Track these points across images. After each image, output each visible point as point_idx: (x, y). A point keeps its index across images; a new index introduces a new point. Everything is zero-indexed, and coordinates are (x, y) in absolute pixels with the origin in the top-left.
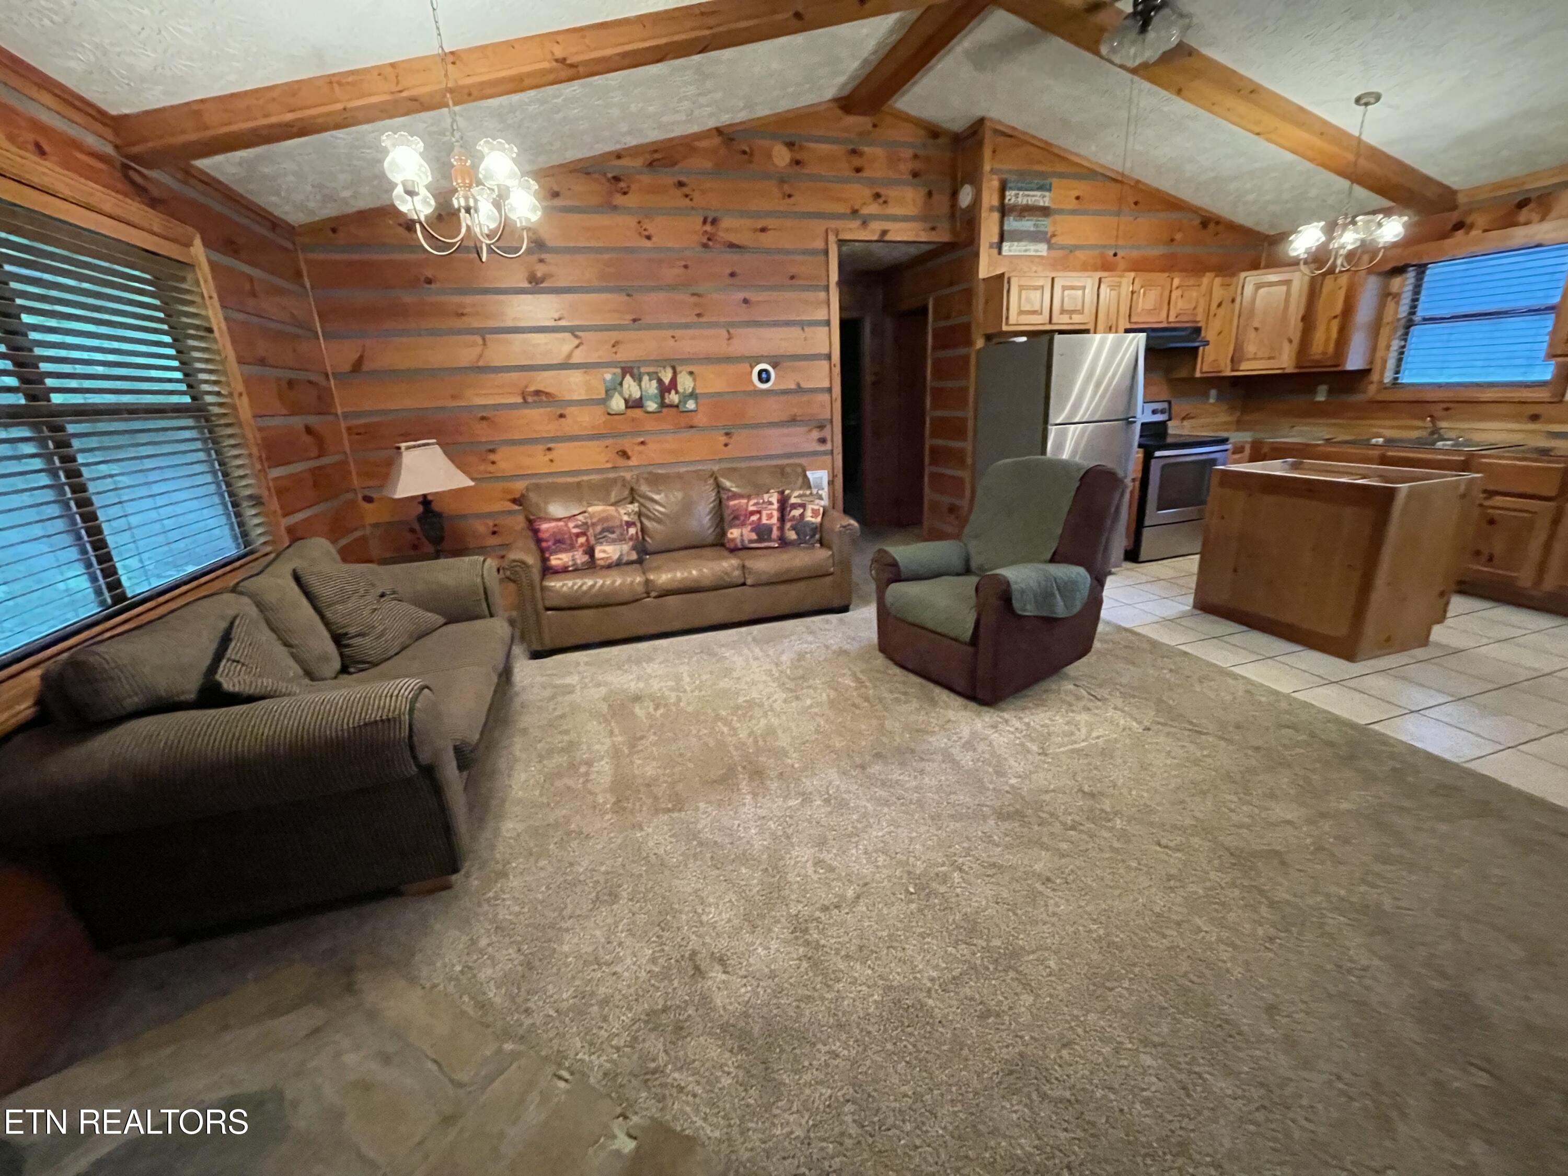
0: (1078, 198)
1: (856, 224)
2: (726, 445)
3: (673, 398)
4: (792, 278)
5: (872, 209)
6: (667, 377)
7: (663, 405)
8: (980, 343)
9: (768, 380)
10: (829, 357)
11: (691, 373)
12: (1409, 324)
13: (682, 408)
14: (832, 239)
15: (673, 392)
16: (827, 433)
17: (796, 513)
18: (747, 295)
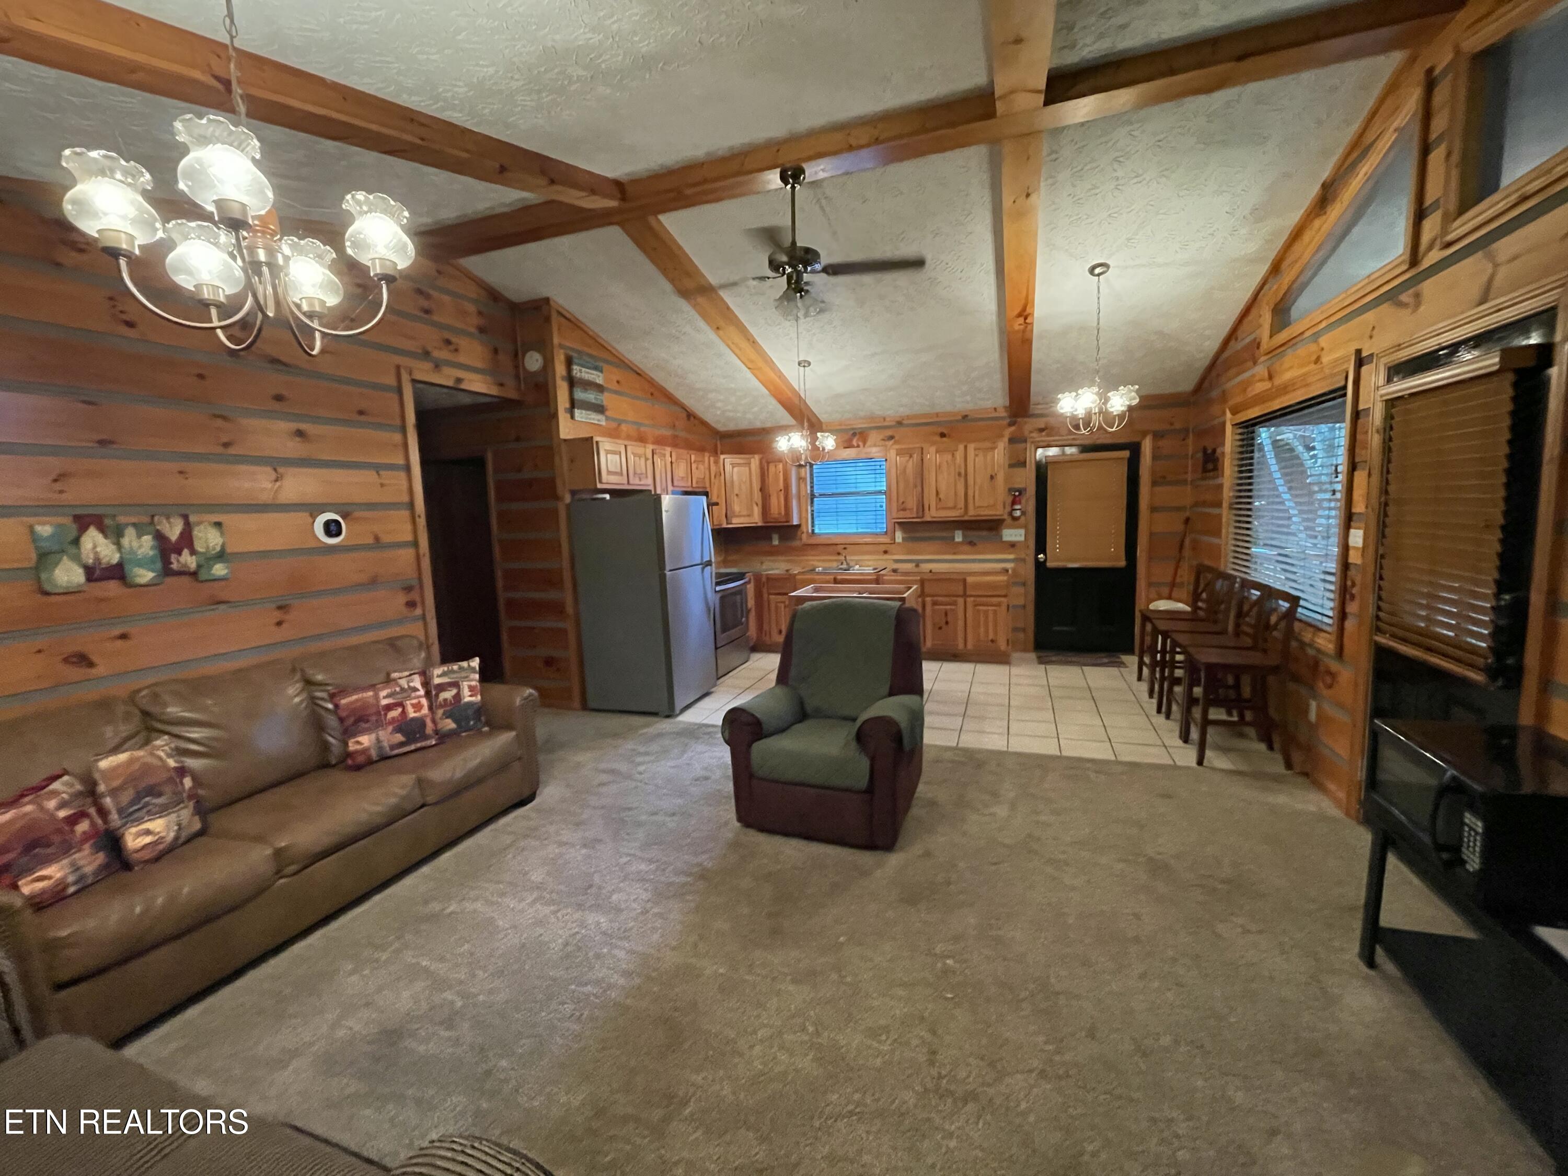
0: (618, 382)
1: (428, 366)
2: (279, 624)
3: (188, 560)
4: (361, 413)
5: (442, 354)
6: (174, 531)
7: (167, 571)
8: (568, 499)
9: (339, 533)
10: (411, 505)
11: (218, 525)
12: (813, 496)
13: (203, 575)
14: (405, 378)
15: (186, 552)
16: (415, 595)
17: (448, 695)
18: (303, 426)
